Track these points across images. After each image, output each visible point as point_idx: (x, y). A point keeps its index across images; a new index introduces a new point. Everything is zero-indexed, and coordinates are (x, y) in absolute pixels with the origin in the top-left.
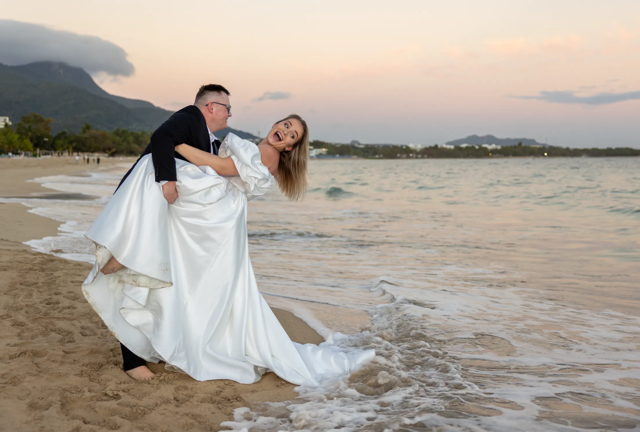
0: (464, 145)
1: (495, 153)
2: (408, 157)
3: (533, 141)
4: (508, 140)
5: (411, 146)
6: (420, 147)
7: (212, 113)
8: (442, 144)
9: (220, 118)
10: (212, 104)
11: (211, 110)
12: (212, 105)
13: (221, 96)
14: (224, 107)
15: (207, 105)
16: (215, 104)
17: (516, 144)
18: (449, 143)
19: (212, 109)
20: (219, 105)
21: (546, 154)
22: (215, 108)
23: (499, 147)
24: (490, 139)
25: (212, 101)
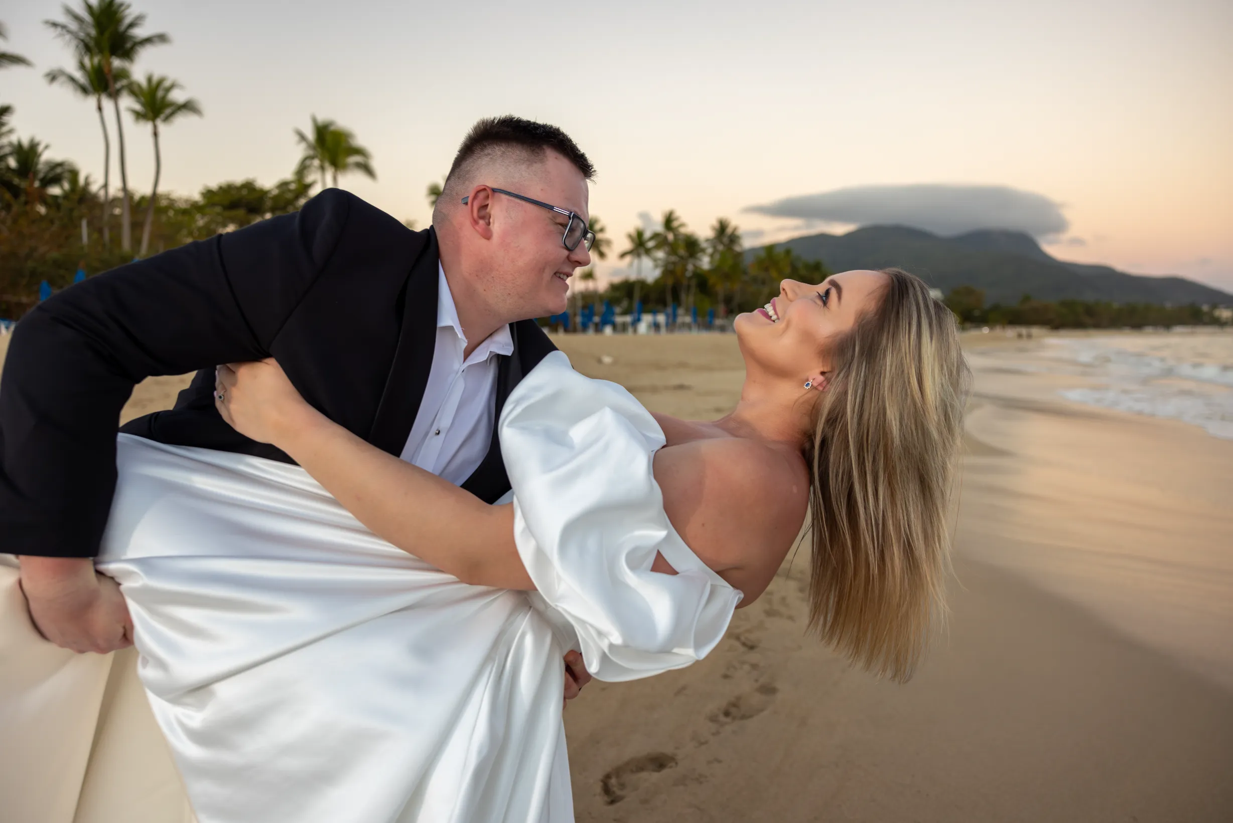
7: (487, 237)
10: (487, 196)
11: (482, 222)
12: (490, 202)
14: (541, 214)
15: (468, 200)
19: (486, 219)
22: (501, 214)
25: (493, 183)
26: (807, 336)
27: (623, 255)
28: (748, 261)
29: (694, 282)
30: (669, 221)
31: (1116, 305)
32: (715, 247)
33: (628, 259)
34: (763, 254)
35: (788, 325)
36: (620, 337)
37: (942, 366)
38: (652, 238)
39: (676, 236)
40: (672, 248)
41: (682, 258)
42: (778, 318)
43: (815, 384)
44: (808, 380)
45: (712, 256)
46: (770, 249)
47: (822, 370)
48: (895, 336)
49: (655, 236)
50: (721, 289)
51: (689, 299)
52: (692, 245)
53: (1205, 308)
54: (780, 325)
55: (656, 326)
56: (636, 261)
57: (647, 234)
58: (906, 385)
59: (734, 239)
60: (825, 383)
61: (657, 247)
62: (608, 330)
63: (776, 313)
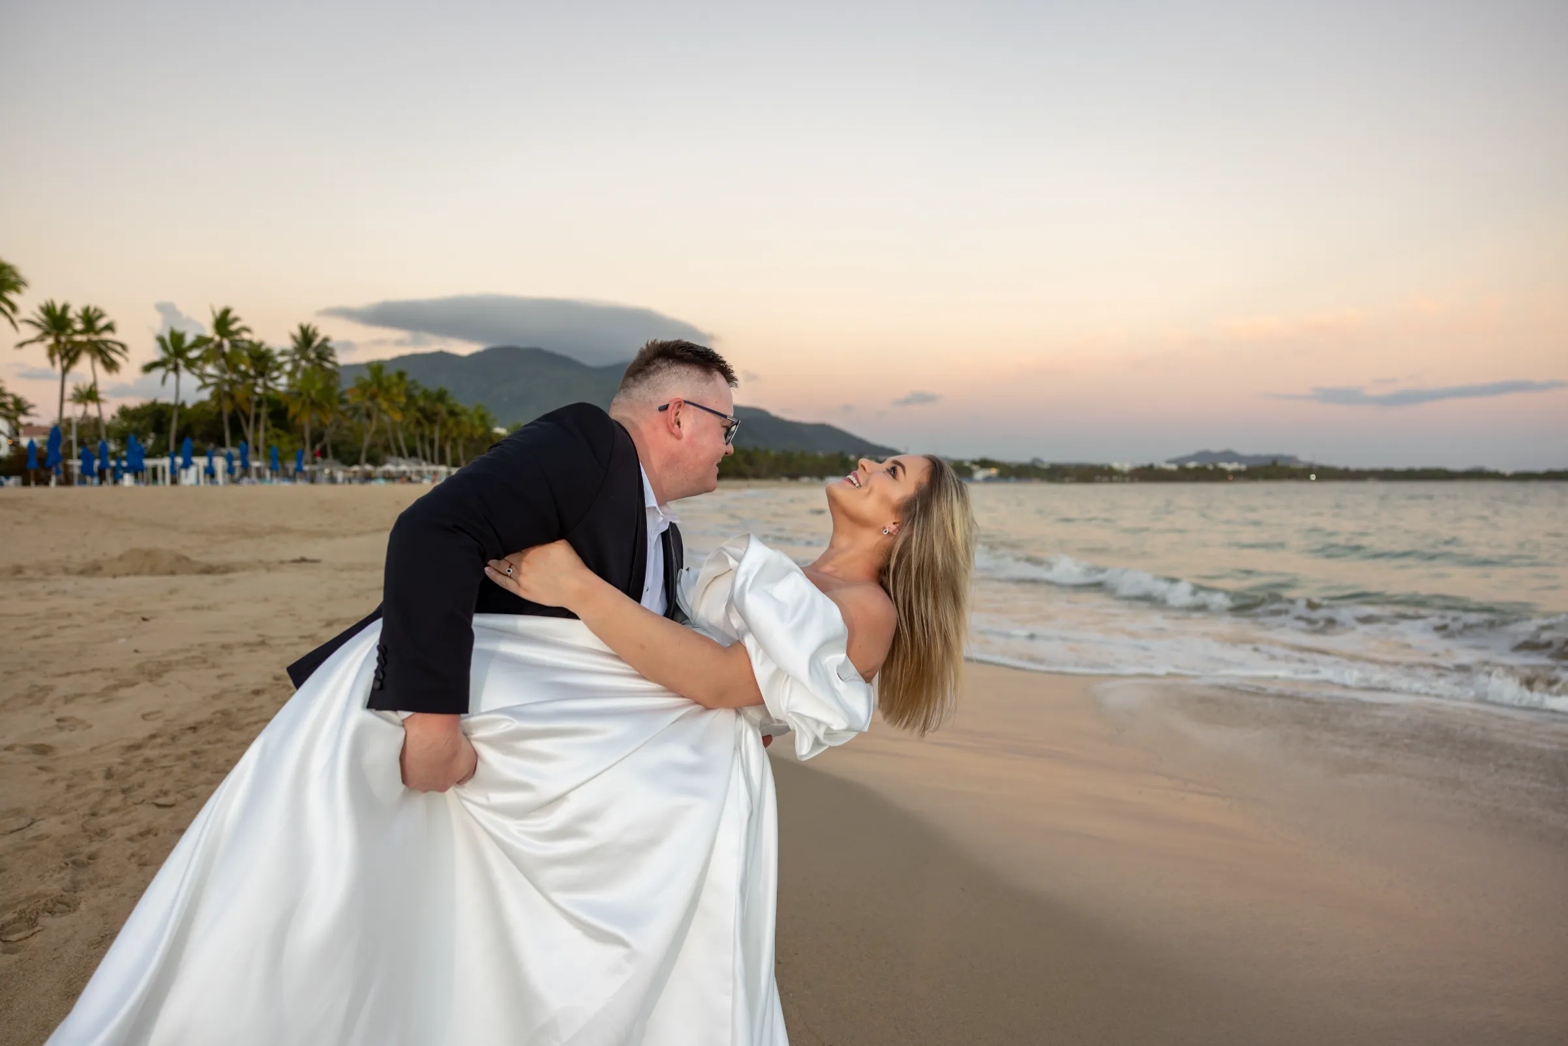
0: (1192, 465)
1: (1238, 476)
2: (1111, 481)
3: (1292, 459)
4: (1257, 457)
5: (1116, 465)
6: (1127, 466)
7: (679, 437)
8: (1160, 462)
9: (702, 457)
10: (680, 406)
11: (676, 426)
12: (681, 411)
13: (712, 384)
14: (716, 420)
15: (664, 408)
16: (691, 407)
17: (1269, 462)
18: (1169, 462)
19: (679, 423)
20: (705, 412)
21: (1313, 477)
22: (689, 421)
23: (1243, 467)
24: (1230, 456)
25: (683, 396)
26: (884, 499)
27: (148, 368)
28: (346, 384)
29: (264, 411)
30: (223, 322)
31: (773, 453)
32: (295, 362)
33: (159, 373)
34: (367, 376)
35: (870, 491)
36: (147, 491)
37: (964, 519)
38: (194, 346)
39: (234, 345)
40: (230, 362)
41: (245, 375)
42: (860, 486)
43: (891, 531)
44: (884, 528)
45: (291, 374)
46: (377, 368)
47: (894, 521)
48: (938, 499)
49: (201, 341)
50: (307, 421)
51: (257, 435)
52: (261, 359)
53: (852, 457)
54: (864, 490)
55: (210, 472)
56: (172, 376)
57: (189, 339)
58: (945, 530)
59: (324, 352)
60: (897, 530)
61: (204, 359)
62: (128, 479)
63: (858, 482)
